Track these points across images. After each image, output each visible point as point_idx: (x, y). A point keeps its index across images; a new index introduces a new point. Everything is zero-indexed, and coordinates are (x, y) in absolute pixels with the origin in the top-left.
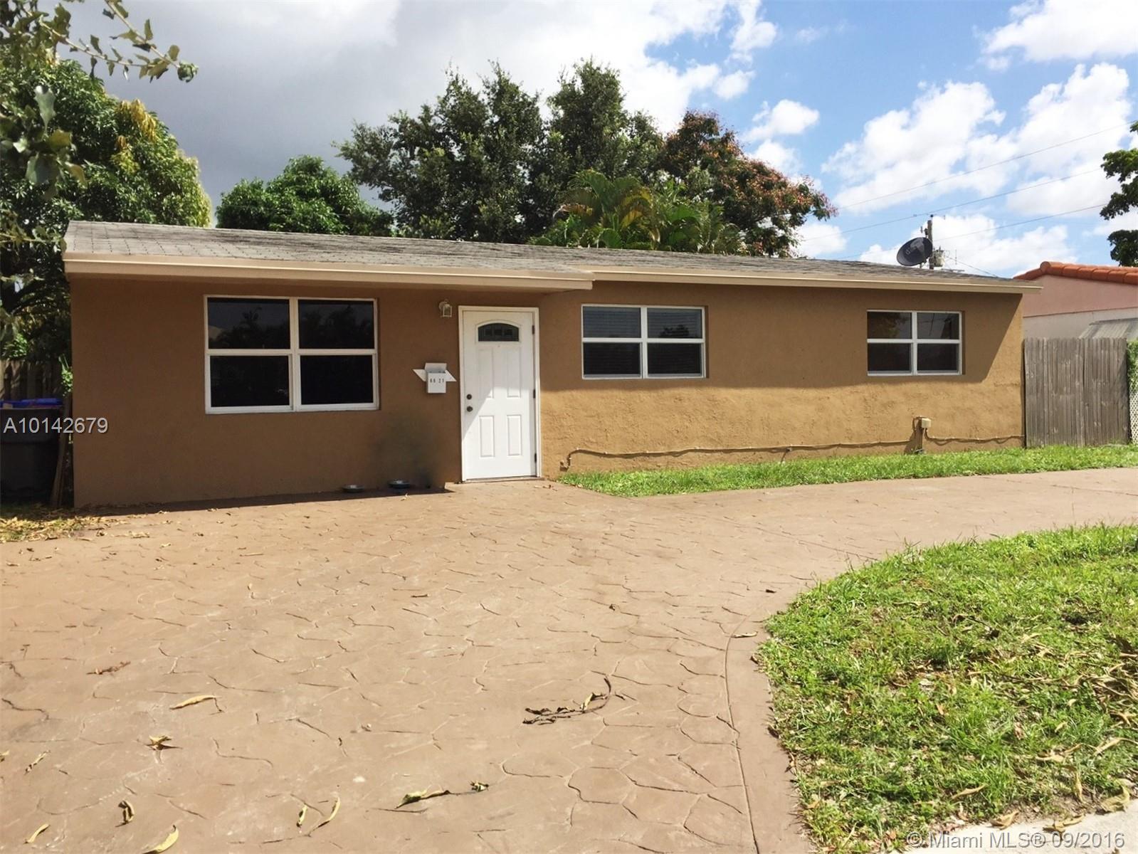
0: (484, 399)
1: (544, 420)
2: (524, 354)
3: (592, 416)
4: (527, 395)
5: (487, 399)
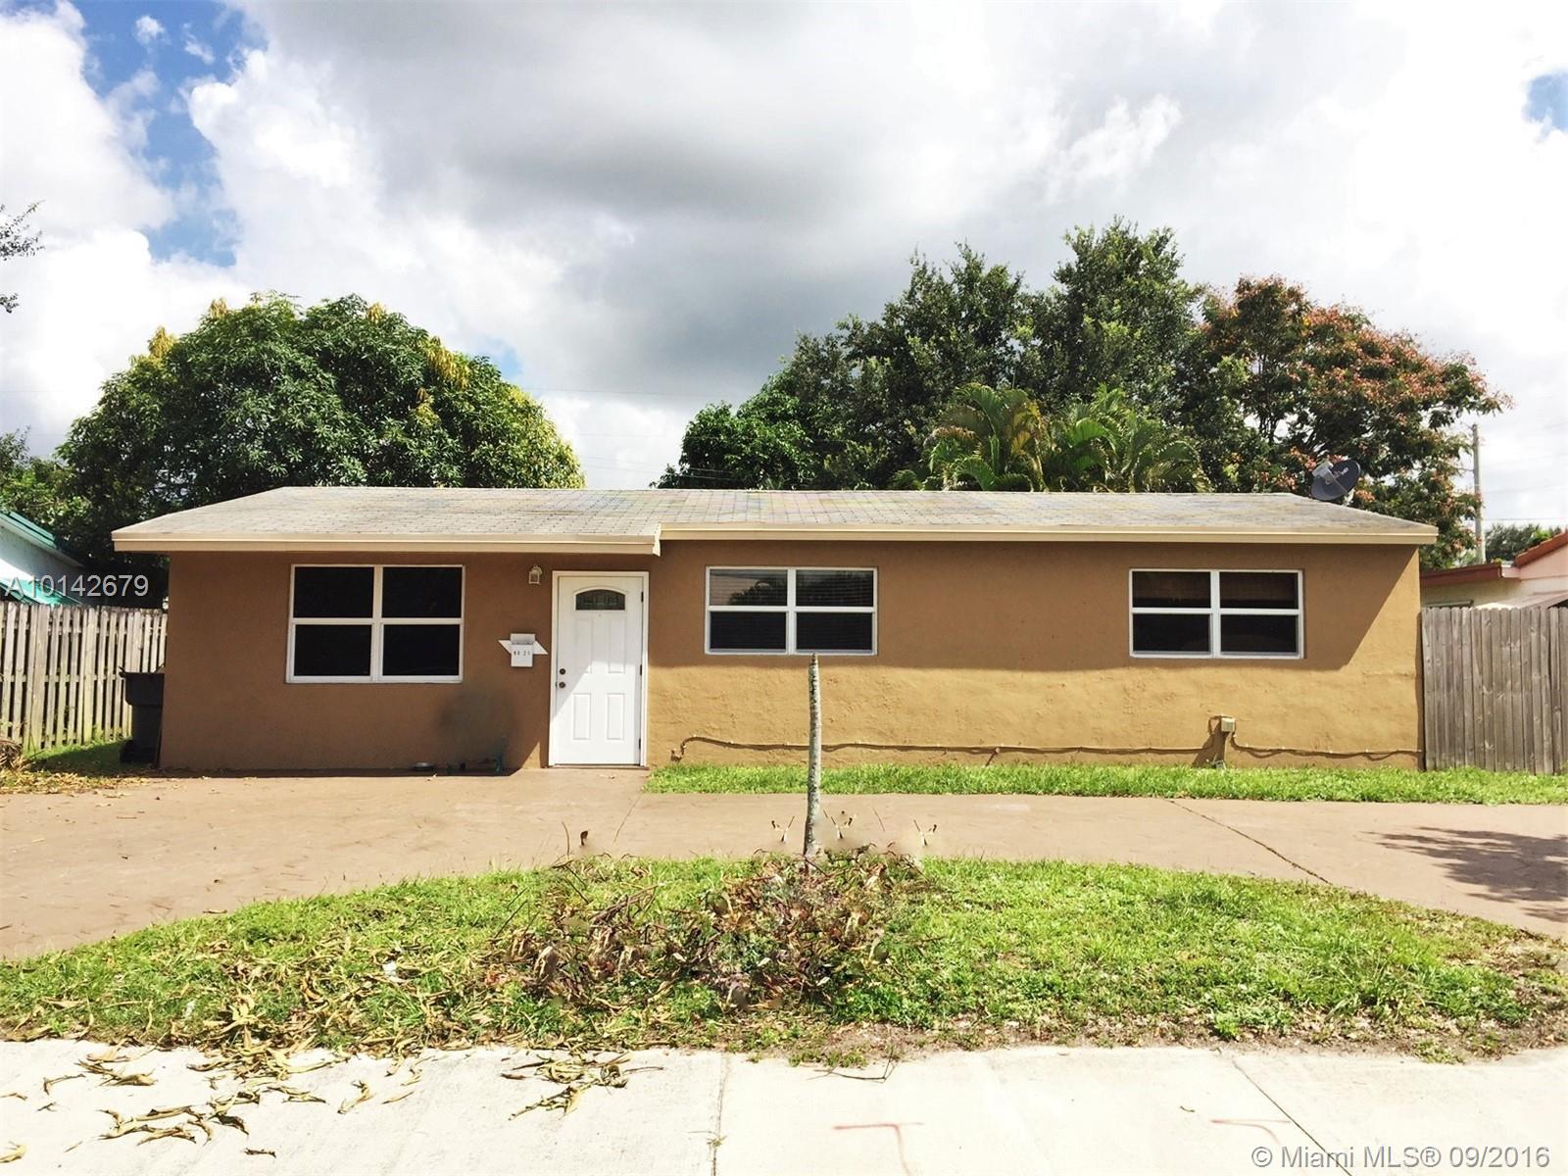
0: (580, 676)
1: (651, 701)
2: (632, 623)
3: (715, 698)
4: (632, 670)
5: (585, 675)
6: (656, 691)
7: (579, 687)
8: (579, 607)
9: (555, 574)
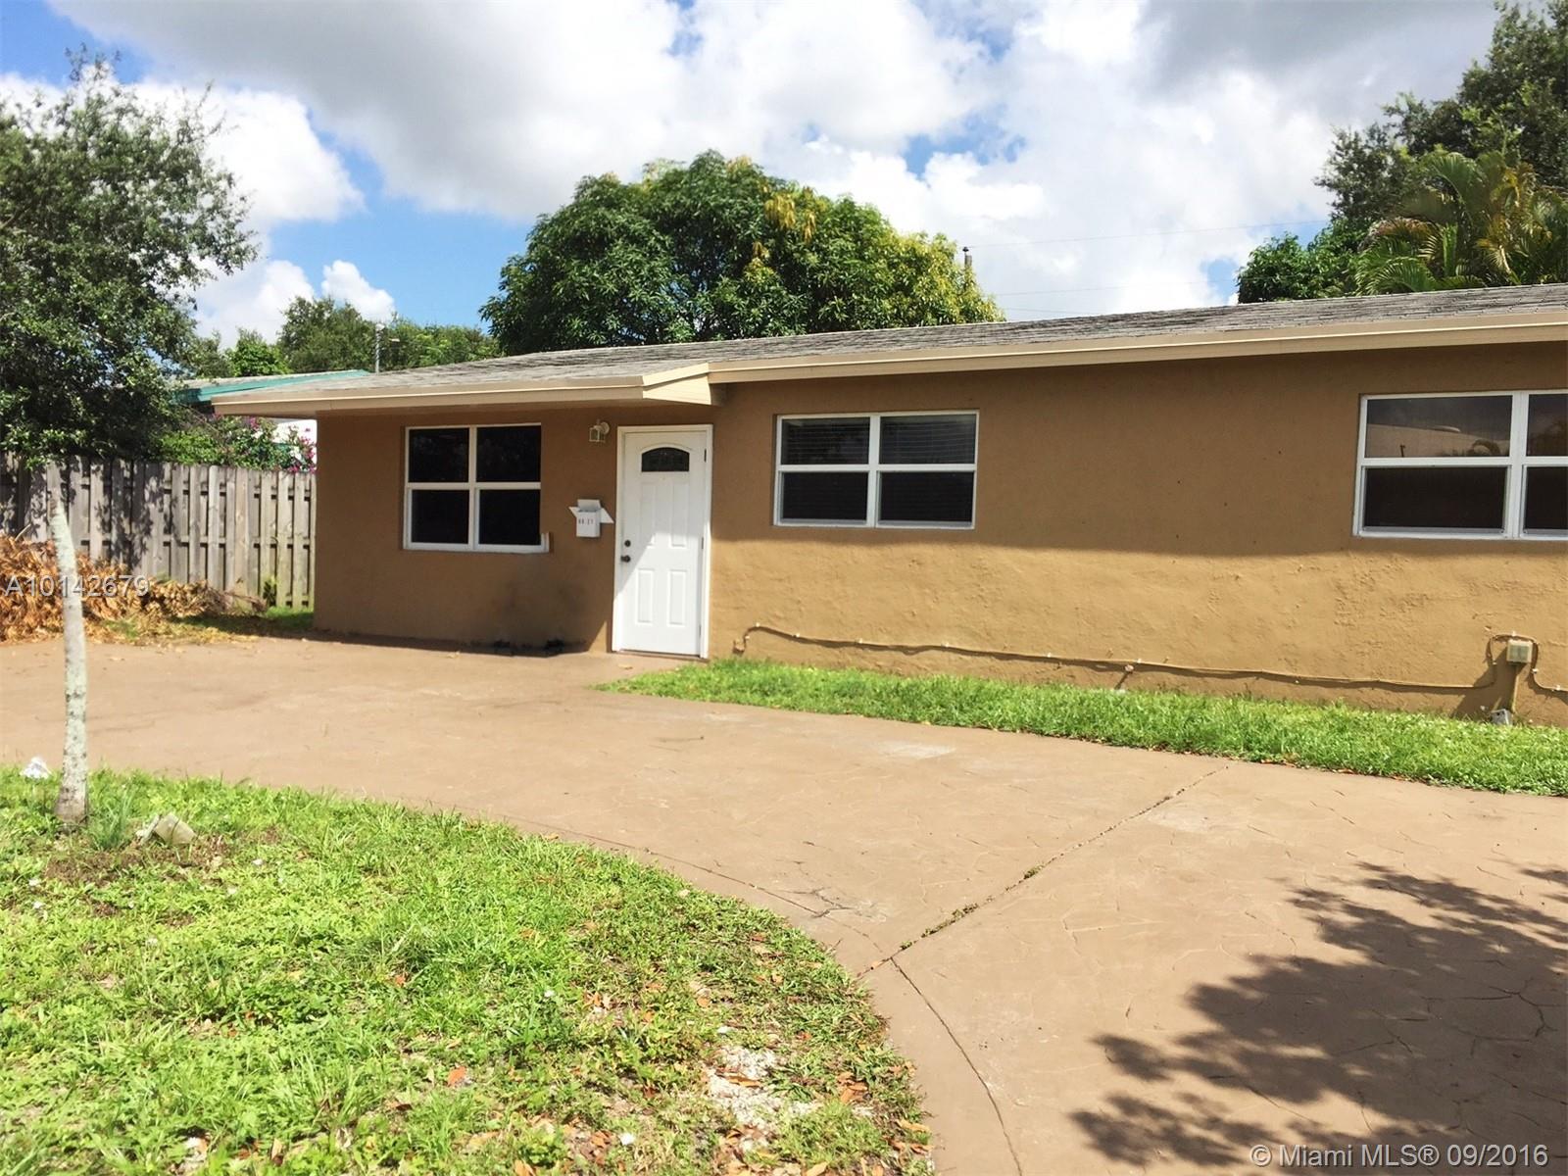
1: (714, 581)
4: (694, 543)
6: (719, 569)
7: (643, 562)
8: (645, 469)
9: (621, 430)
